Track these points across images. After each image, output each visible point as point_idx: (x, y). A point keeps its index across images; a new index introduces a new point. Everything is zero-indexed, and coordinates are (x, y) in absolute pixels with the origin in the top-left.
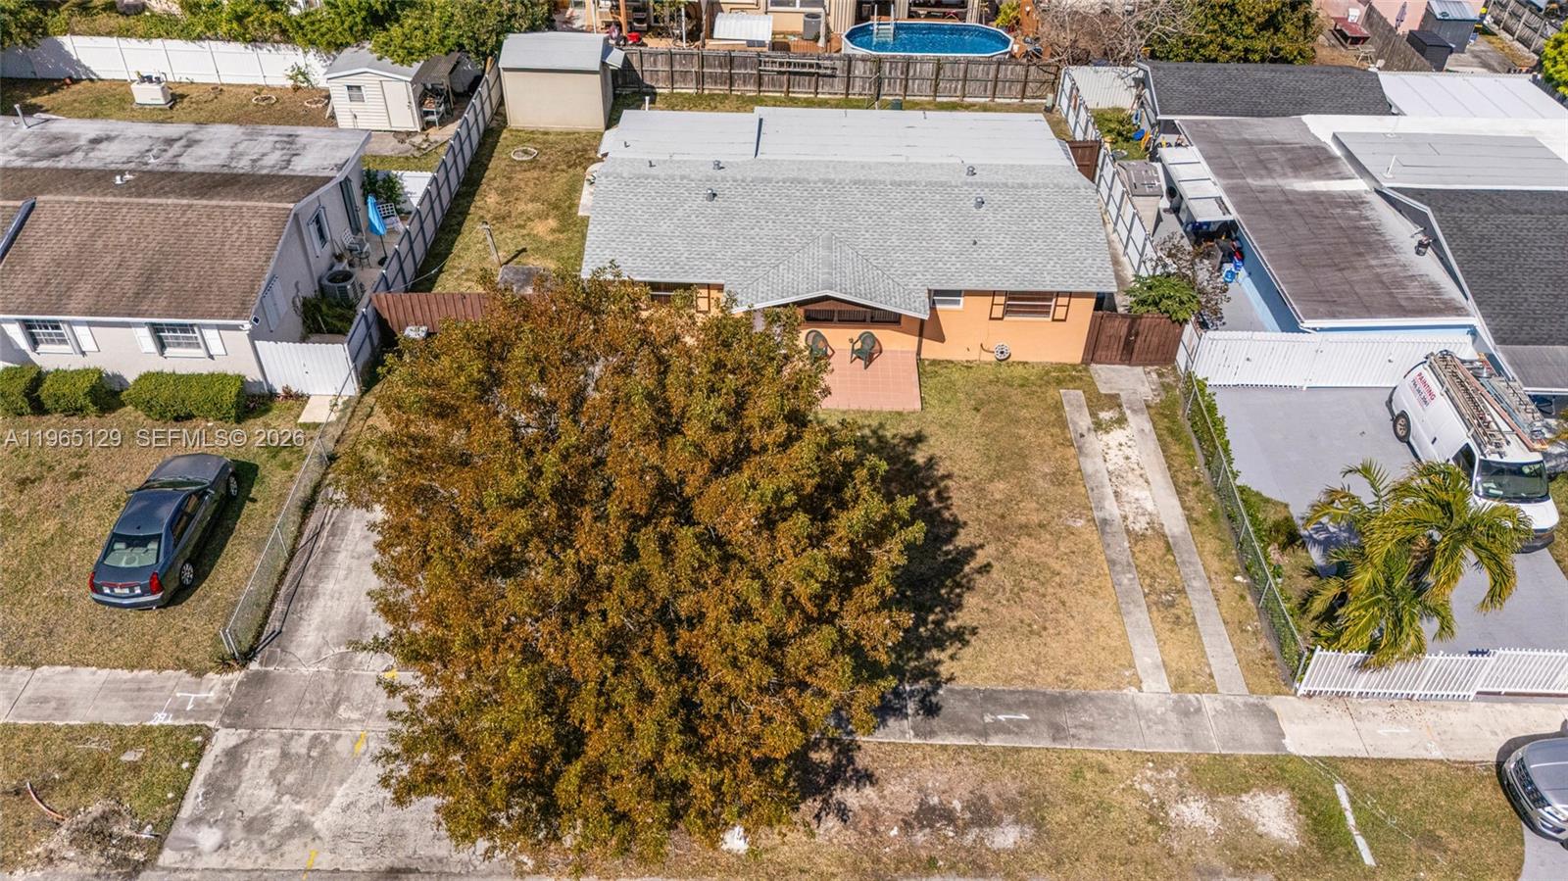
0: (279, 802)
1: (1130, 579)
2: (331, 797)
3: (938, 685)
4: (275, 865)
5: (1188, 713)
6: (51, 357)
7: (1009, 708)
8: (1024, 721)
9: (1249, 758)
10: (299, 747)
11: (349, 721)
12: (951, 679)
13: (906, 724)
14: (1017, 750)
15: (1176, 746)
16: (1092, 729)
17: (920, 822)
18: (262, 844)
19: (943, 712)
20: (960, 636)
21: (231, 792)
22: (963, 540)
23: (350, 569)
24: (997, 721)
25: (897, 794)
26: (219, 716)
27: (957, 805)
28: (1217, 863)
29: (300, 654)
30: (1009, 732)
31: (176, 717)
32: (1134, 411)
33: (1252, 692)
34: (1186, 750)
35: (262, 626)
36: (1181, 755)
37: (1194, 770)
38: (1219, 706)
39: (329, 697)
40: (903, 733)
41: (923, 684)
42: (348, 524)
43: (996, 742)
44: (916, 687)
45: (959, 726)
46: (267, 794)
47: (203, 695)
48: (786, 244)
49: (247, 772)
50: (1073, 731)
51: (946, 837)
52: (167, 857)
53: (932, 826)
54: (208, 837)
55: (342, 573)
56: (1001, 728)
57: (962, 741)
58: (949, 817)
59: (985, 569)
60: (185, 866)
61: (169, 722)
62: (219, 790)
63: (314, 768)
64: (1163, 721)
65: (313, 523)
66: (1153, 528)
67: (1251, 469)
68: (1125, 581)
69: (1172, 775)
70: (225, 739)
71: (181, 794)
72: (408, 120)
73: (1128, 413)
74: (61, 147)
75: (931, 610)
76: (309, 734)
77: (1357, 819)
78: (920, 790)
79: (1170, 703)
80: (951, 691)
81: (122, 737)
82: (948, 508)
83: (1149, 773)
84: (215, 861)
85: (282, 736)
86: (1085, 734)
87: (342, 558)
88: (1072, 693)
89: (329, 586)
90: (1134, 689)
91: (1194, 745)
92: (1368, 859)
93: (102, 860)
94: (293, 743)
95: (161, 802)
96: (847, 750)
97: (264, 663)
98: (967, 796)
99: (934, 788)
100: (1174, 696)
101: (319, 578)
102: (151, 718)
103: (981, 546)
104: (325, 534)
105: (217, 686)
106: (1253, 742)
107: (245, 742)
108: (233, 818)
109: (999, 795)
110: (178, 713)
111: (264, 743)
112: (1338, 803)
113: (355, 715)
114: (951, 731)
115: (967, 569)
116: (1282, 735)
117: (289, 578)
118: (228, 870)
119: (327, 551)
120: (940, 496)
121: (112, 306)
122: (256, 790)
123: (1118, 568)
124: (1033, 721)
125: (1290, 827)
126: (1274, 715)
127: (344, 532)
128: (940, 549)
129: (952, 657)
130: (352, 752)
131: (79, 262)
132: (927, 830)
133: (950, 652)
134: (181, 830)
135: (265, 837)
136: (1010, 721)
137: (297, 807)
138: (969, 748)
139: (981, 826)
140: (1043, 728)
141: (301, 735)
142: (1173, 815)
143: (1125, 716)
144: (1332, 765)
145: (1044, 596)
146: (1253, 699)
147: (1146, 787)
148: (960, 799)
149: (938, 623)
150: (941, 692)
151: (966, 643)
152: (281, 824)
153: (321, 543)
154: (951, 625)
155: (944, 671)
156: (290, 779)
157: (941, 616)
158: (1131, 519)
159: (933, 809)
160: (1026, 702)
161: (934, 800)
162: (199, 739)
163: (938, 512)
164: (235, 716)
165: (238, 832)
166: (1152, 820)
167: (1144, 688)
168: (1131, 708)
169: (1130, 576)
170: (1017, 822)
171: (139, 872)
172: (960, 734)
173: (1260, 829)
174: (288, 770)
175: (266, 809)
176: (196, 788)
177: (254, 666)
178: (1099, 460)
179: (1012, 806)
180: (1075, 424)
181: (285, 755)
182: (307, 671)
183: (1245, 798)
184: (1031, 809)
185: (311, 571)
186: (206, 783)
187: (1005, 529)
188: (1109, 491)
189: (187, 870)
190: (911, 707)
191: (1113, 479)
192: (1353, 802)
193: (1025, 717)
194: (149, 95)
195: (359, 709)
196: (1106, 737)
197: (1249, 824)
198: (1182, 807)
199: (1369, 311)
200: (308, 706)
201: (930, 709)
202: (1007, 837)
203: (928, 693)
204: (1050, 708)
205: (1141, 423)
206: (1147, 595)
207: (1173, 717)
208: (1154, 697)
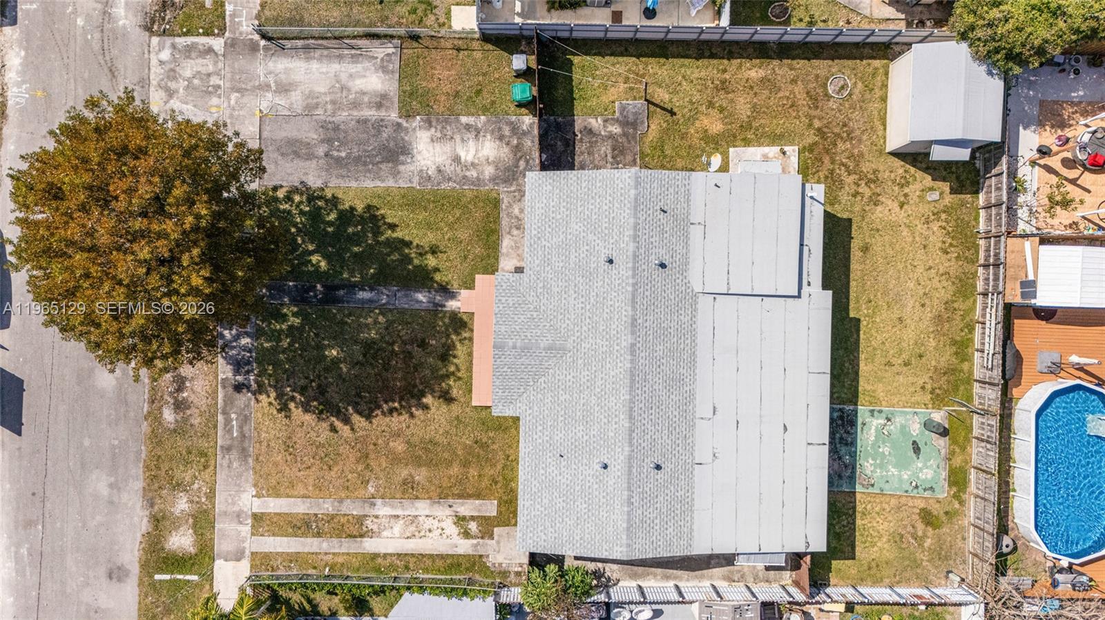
0: (184, 80)
1: (328, 508)
2: (187, 103)
3: (254, 394)
4: (152, 89)
5: (238, 517)
7: (241, 427)
8: (233, 434)
9: (212, 539)
10: (214, 80)
11: (229, 99)
12: (258, 401)
13: (230, 375)
14: (215, 427)
15: (218, 507)
16: (229, 467)
17: (176, 376)
18: (162, 80)
19: (237, 395)
20: (284, 408)
21: (189, 57)
22: (356, 418)
23: (328, 73)
24: (232, 420)
26: (232, 36)
27: (185, 395)
28: (156, 508)
29: (271, 64)
30: (226, 425)
31: (230, 15)
32: (476, 546)
33: (252, 553)
34: (217, 510)
35: (286, 39)
36: (214, 507)
37: (205, 511)
38: (243, 534)
39: (243, 86)
40: (224, 373)
41: (254, 386)
42: (361, 63)
43: (220, 418)
44: (252, 383)
45: (228, 401)
46: (188, 73)
47: (244, 24)
48: (560, 317)
49: (200, 61)
50: (227, 457)
51: (167, 388)
52: (155, 40)
53: (174, 381)
54: (165, 55)
55: (324, 70)
56: (228, 421)
57: (220, 401)
58: (180, 389)
59: (333, 429)
60: (151, 50)
61: (228, 13)
62: (189, 51)
63: (202, 91)
64: (234, 504)
65: (360, 42)
66: (368, 531)
68: (326, 506)
69: (203, 500)
70: (217, 43)
71: (185, 34)
73: (475, 541)
75: (302, 394)
76: (221, 83)
77: (180, 580)
78: (192, 377)
79: (245, 510)
80: (251, 399)
82: (384, 413)
83: (204, 489)
84: (154, 62)
85: (220, 70)
86: (225, 463)
87: (335, 67)
88: (250, 460)
89: (315, 65)
90: (254, 493)
91: (220, 515)
92: (157, 577)
93: (153, 12)
94: (216, 77)
95: (181, 28)
97: (265, 48)
98: (190, 400)
99: (193, 385)
100: (250, 513)
101: (320, 59)
102: (229, 3)
103: (352, 429)
104: (353, 52)
106: (222, 545)
107: (216, 54)
108: (176, 62)
109: (191, 415)
110: (233, 15)
111: (216, 63)
112: (187, 574)
113: (233, 102)
114: (225, 396)
115: (333, 419)
116: (226, 560)
117: (320, 42)
118: (149, 69)
119: (340, 57)
120: (391, 411)
122: (189, 68)
123: (336, 504)
124: (232, 438)
125: (175, 547)
126: (238, 560)
127: (357, 62)
128: (349, 405)
129: (270, 404)
130: (211, 106)
132: (172, 379)
133: (274, 402)
134: (168, 41)
135: (165, 80)
136: (233, 426)
137: (181, 89)
138: (216, 403)
139: (174, 404)
140: (229, 442)
141: (221, 79)
142: (181, 494)
143: (239, 485)
144: (209, 577)
145: (313, 458)
146: (247, 553)
147: (196, 486)
148: (189, 396)
149: (293, 399)
150: (249, 394)
151: (280, 411)
152: (172, 85)
153: (346, 52)
154: (292, 405)
155: (263, 397)
156: (196, 82)
157: (298, 400)
158: (375, 520)
159: (183, 383)
160: (244, 436)
161: (188, 384)
162: (216, 31)
163: (379, 407)
164: (232, 45)
165: (168, 67)
166: (178, 485)
167: (254, 499)
168: (242, 489)
169: (330, 509)
170: (176, 421)
171: (148, 30)
172: (224, 401)
173: (174, 533)
174: (201, 79)
175: (180, 76)
176: (190, 40)
177: (263, 43)
178: (427, 512)
179: (185, 420)
180: (463, 504)
181: (209, 75)
182: (261, 71)
183: (191, 531)
184: (180, 430)
185: (325, 52)
186: (193, 43)
188: (399, 512)
189: (149, 51)
190: (240, 378)
191: (410, 518)
192: (188, 581)
193: (235, 435)
195: (236, 103)
196: (223, 473)
197: (177, 528)
198: (185, 500)
200: (238, 77)
201: (238, 388)
202: (169, 415)
203: (248, 387)
204: (241, 448)
205: (464, 547)
206: (316, 515)
207: (236, 508)
208: (250, 502)
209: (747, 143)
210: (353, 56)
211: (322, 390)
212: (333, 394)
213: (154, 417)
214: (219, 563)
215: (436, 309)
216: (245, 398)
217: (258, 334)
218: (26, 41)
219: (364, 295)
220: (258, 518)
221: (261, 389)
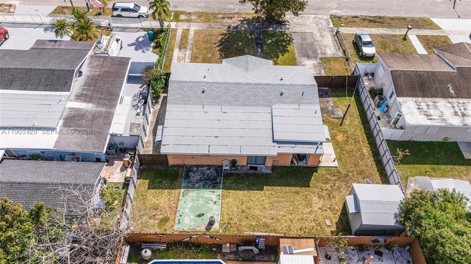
0: (319, 20)
2: (312, 21)
4: (315, 16)
7: (216, 27)
8: (214, 26)
9: (182, 22)
10: (320, 25)
11: (315, 28)
12: (225, 30)
14: (217, 23)
18: (318, 17)
21: (326, 21)
22: (219, 48)
23: (329, 44)
24: (219, 26)
26: (335, 29)
28: (193, 13)
29: (328, 34)
30: (217, 25)
31: (340, 28)
33: (177, 29)
34: (191, 23)
35: (337, 37)
37: (191, 21)
38: (183, 27)
39: (320, 30)
40: (233, 25)
43: (219, 24)
45: (224, 25)
46: (321, 21)
49: (325, 23)
52: (329, 16)
54: (325, 18)
59: (215, 43)
63: (317, 23)
64: (193, 26)
65: (341, 50)
66: (181, 49)
68: (191, 42)
69: (195, 21)
70: (331, 26)
71: (332, 21)
75: (227, 38)
77: (172, 16)
86: (206, 25)
88: (206, 29)
89: (331, 42)
90: (196, 29)
92: (173, 13)
93: (336, 16)
94: (322, 25)
95: (334, 20)
97: (333, 33)
98: (225, 19)
99: (229, 20)
100: (190, 28)
101: (333, 43)
102: (344, 28)
103: (215, 47)
104: (338, 49)
106: (180, 24)
107: (328, 25)
109: (220, 19)
111: (325, 25)
112: (173, 18)
114: (226, 25)
115: (219, 44)
117: (338, 43)
118: (320, 15)
119: (335, 46)
120: (221, 55)
123: (191, 44)
125: (181, 16)
126: (175, 26)
128: (223, 46)
130: (313, 25)
132: (231, 17)
133: (224, 33)
134: (329, 18)
137: (316, 20)
138: (224, 23)
139: (224, 17)
140: (212, 25)
142: (197, 17)
143: (199, 27)
144: (171, 21)
145: (206, 39)
147: (199, 20)
149: (225, 36)
151: (221, 34)
153: (337, 47)
154: (223, 36)
158: (185, 51)
160: (214, 28)
162: (335, 26)
165: (322, 18)
166: (200, 17)
167: (194, 29)
168: (197, 27)
169: (189, 42)
171: (331, 15)
173: (185, 16)
174: (320, 23)
182: (326, 33)
183: (186, 19)
185: (336, 44)
186: (330, 22)
188: (187, 56)
189: (325, 15)
190: (232, 27)
191: (185, 58)
192: (171, 18)
196: (203, 24)
197: (187, 16)
198: (195, 18)
200: (323, 29)
201: (229, 27)
202: (220, 16)
203: (229, 29)
204: (210, 27)
206: (188, 40)
207: (191, 26)
209: (335, 149)
210: (336, 49)
213: (220, 14)
214: (176, 23)
216: (226, 28)
217: (245, 31)
219: (259, 50)
220: (188, 30)
221: (228, 31)
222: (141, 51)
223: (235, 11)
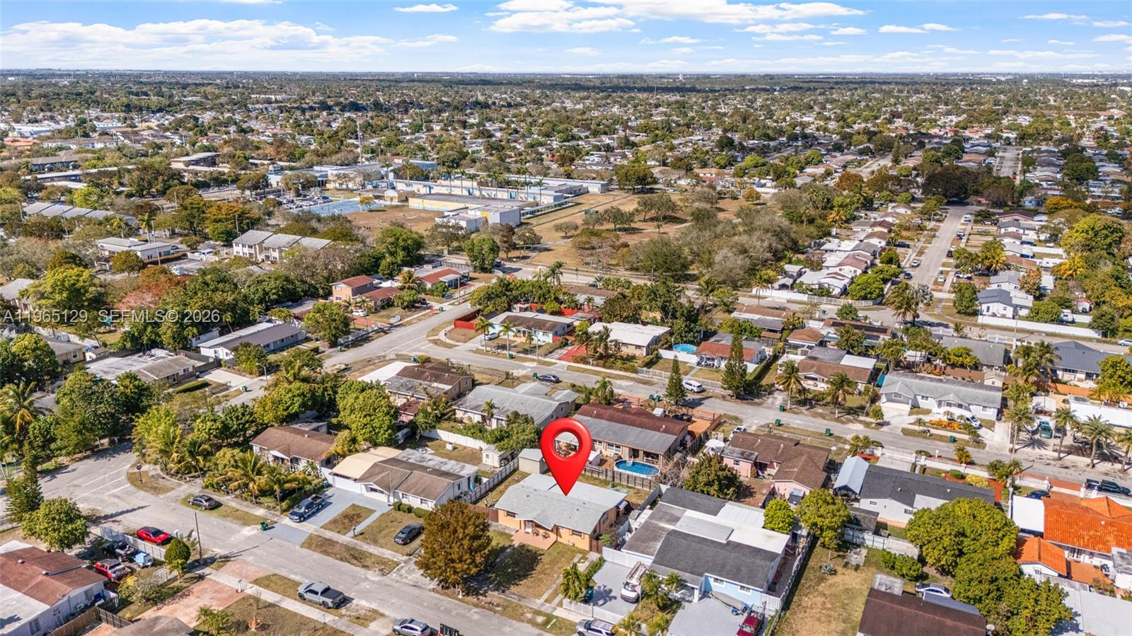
6: (404, 501)
9: (545, 612)
13: (498, 592)
14: (511, 600)
15: (536, 607)
16: (526, 602)
17: (488, 603)
19: (505, 592)
24: (512, 596)
25: (488, 599)
27: (495, 603)
30: (512, 598)
31: (397, 560)
38: (549, 606)
43: (509, 598)
44: (504, 588)
47: (402, 558)
50: (522, 601)
57: (504, 596)
58: (493, 604)
59: (531, 577)
67: (595, 578)
69: (531, 610)
70: (402, 564)
71: (394, 569)
72: (497, 465)
74: (423, 459)
75: (517, 579)
81: (390, 560)
82: (535, 566)
83: (528, 609)
85: (409, 567)
88: (527, 597)
90: (538, 599)
91: (539, 608)
93: (381, 573)
94: (411, 568)
95: (391, 569)
96: (486, 592)
100: (543, 602)
102: (394, 559)
103: (534, 573)
105: (405, 558)
106: (548, 610)
111: (407, 567)
116: (554, 611)
121: (417, 494)
122: (403, 572)
126: (556, 608)
128: (527, 571)
131: (414, 485)
133: (514, 585)
134: (392, 573)
136: (514, 596)
139: (496, 606)
140: (518, 599)
145: (537, 583)
148: (497, 602)
149: (516, 581)
150: (507, 590)
151: (518, 585)
154: (518, 582)
155: (510, 588)
156: (408, 572)
159: (491, 602)
161: (493, 602)
162: (399, 563)
163: (533, 566)
164: (405, 562)
168: (535, 601)
170: (502, 608)
171: (385, 575)
177: (411, 557)
180: (574, 560)
181: (409, 569)
184: (505, 608)
187: (543, 572)
190: (501, 590)
193: (517, 597)
194: (449, 447)
199: (636, 551)
201: (503, 592)
204: (521, 597)
205: (587, 564)
207: (540, 604)
208: (540, 601)
211: (519, 576)
212: (521, 573)
213: (496, 612)
215: (514, 549)
216: (507, 592)
217: (491, 583)
218: (361, 598)
219: (498, 561)
220: (546, 601)
222: (607, 588)
223: (476, 610)
